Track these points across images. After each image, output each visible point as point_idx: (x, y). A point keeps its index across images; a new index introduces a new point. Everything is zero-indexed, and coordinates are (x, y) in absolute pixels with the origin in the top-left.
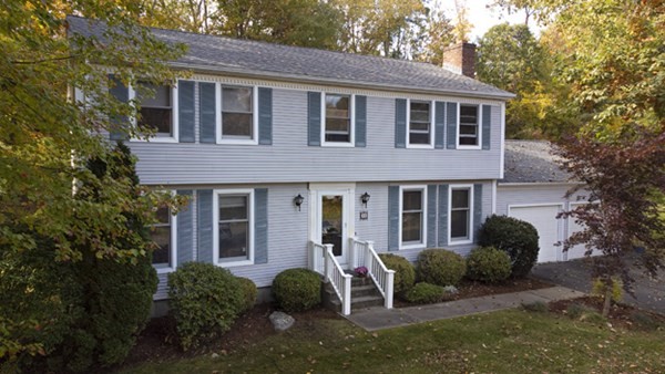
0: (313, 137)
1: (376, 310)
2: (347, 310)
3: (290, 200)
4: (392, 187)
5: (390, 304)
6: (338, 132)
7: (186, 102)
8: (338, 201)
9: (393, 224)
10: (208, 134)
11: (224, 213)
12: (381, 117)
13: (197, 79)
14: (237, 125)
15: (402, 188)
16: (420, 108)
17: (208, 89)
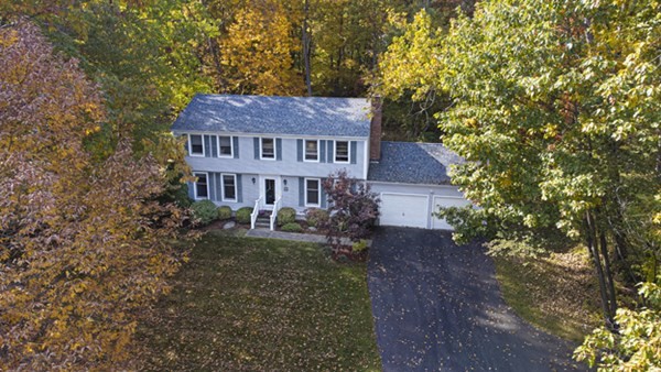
0: (257, 156)
1: (265, 230)
2: (253, 227)
3: (250, 180)
4: (301, 179)
5: (272, 228)
6: (268, 153)
7: (207, 143)
8: (273, 182)
10: (215, 154)
11: (225, 182)
13: (210, 134)
14: (226, 150)
15: (305, 179)
16: (311, 144)
17: (214, 137)
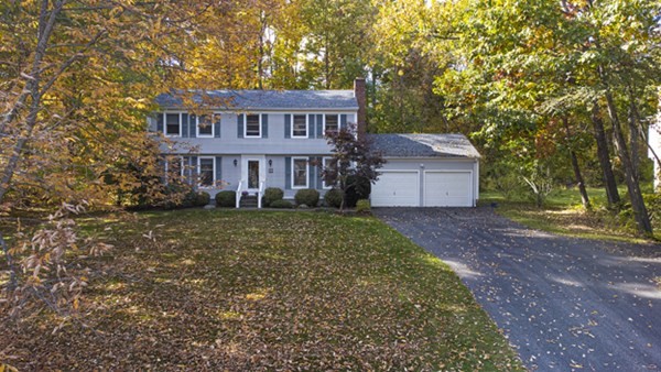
0: (240, 134)
1: (252, 208)
2: (237, 206)
3: (231, 162)
4: (288, 158)
5: (259, 206)
6: (253, 130)
7: (184, 122)
8: (256, 164)
9: (288, 175)
10: (193, 133)
11: (203, 166)
12: (276, 123)
13: (189, 113)
15: (293, 158)
16: (300, 119)
17: (193, 116)
